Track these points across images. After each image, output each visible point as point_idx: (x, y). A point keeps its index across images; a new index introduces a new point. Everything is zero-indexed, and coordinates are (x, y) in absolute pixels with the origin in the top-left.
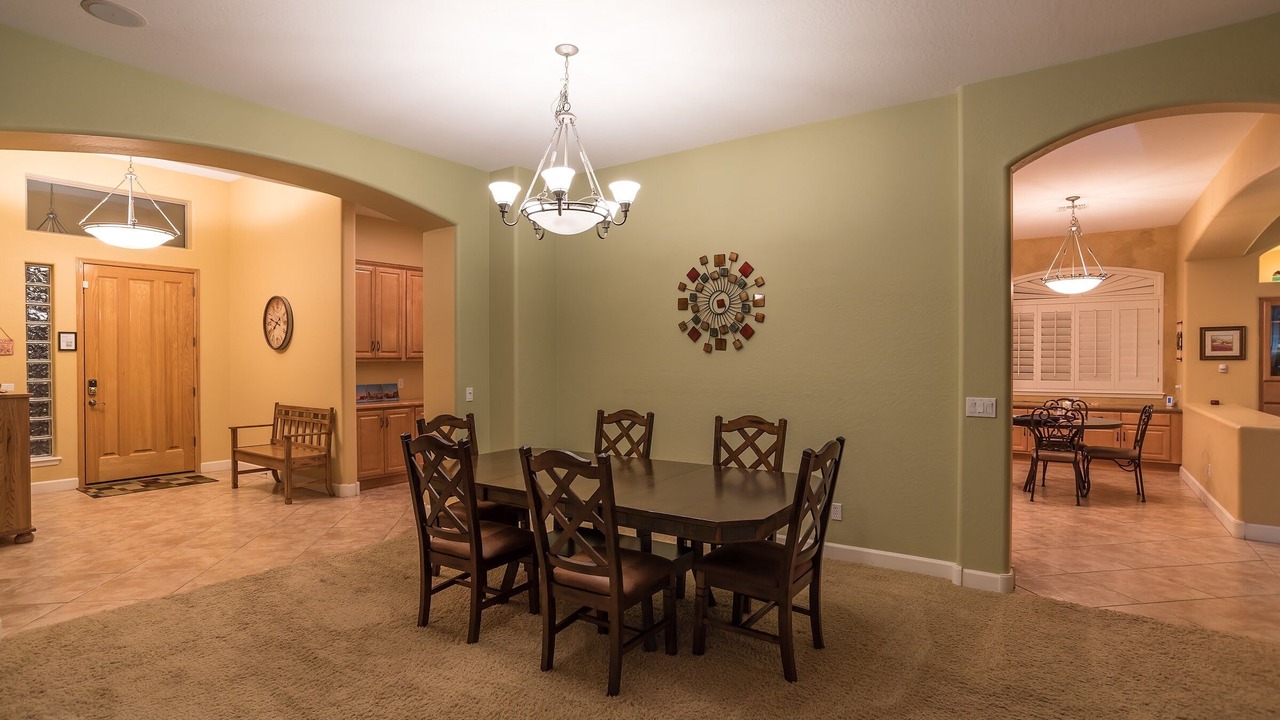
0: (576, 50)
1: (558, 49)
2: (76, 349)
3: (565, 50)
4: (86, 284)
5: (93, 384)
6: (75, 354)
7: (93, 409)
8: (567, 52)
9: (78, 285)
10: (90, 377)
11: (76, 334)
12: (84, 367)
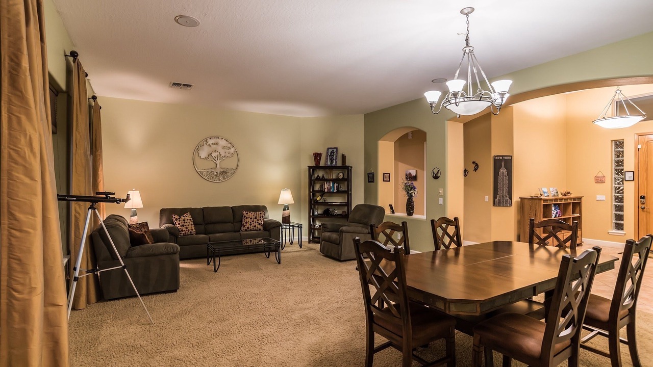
0: (473, 9)
1: (462, 12)
2: (634, 180)
3: (466, 11)
4: (639, 146)
5: (643, 197)
6: (633, 182)
7: (643, 211)
8: (467, 12)
9: (636, 148)
10: (642, 194)
11: (633, 172)
12: (638, 189)
